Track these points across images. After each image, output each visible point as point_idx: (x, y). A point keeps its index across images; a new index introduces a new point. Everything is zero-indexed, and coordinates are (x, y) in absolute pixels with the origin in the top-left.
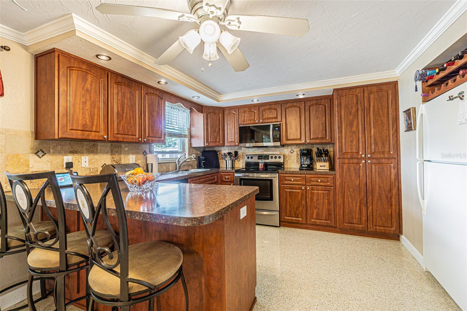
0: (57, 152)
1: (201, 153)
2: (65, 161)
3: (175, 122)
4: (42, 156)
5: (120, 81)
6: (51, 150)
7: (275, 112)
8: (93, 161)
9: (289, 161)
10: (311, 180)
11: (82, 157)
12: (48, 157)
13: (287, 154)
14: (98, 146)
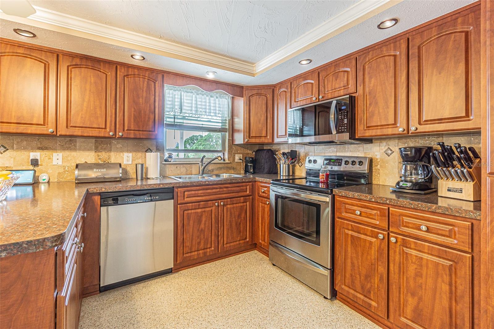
0: (22, 148)
1: (254, 153)
2: (31, 158)
3: (203, 112)
4: (4, 152)
5: (79, 63)
6: (15, 146)
7: (344, 76)
8: (69, 158)
9: (381, 171)
10: (403, 221)
11: (54, 154)
12: (11, 153)
13: (378, 157)
14: (76, 142)
